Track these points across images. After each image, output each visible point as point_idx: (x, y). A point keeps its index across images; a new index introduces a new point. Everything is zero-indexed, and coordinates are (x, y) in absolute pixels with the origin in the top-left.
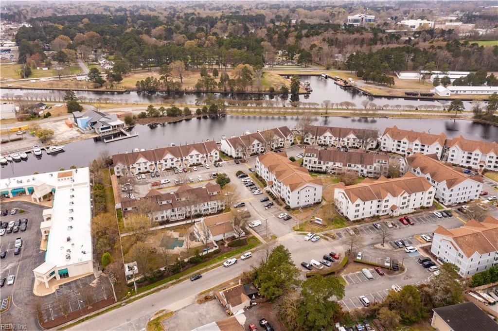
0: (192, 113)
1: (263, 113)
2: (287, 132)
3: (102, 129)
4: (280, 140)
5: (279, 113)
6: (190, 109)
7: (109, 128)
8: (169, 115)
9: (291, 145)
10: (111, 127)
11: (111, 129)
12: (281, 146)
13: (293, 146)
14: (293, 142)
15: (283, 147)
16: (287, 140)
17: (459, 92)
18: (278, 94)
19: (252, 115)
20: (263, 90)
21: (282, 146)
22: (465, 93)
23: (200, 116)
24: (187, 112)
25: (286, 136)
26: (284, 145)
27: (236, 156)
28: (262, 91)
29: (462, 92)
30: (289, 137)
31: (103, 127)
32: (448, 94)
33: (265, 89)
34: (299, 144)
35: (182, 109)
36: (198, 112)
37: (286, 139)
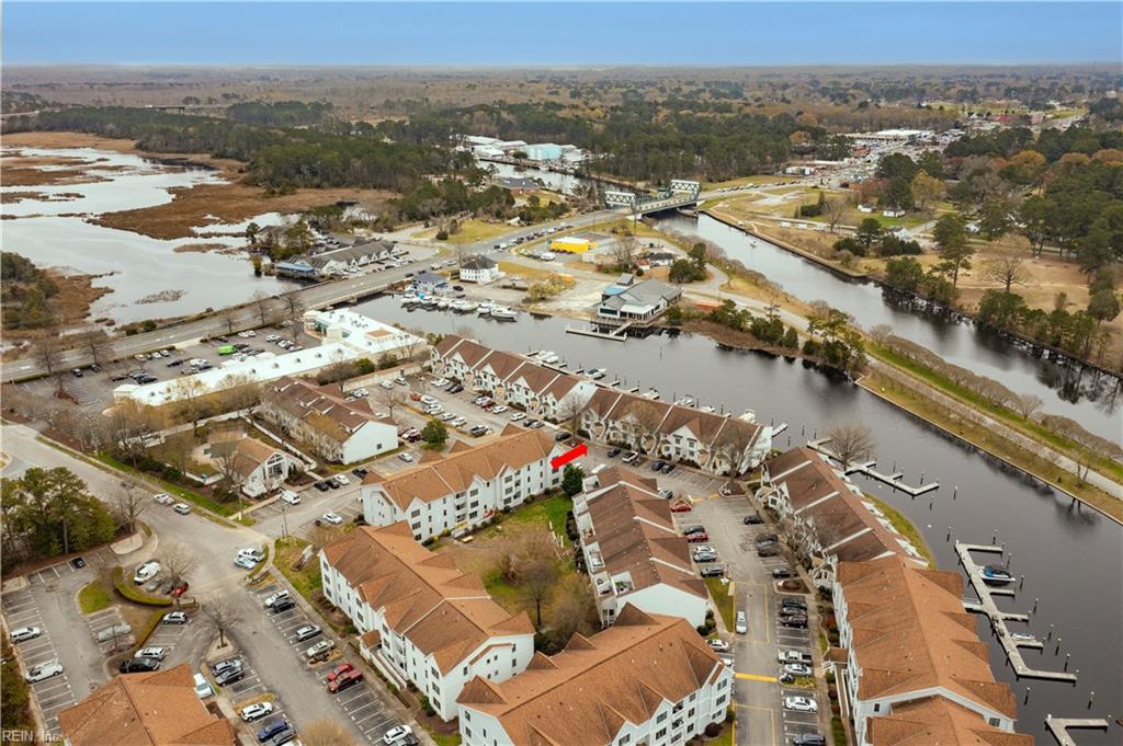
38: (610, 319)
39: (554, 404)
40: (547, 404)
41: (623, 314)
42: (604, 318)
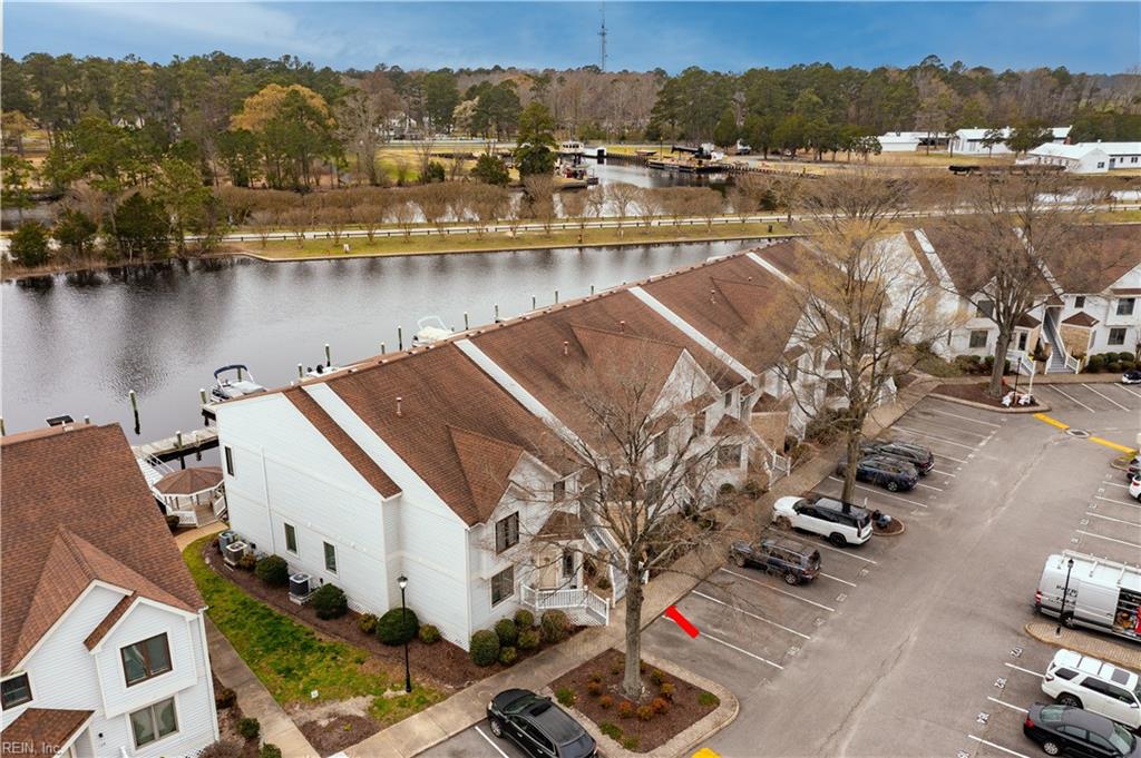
17: (1118, 160)
22: (1134, 165)
23: (39, 272)
27: (493, 615)
29: (1127, 163)
32: (1101, 165)
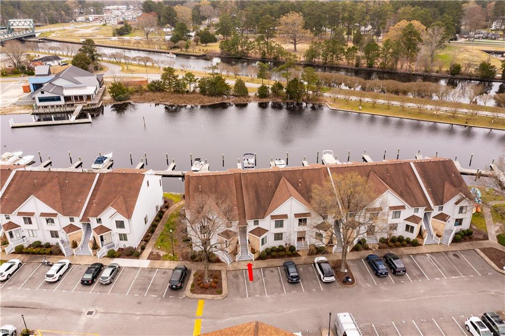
0: (250, 94)
1: (410, 112)
2: (447, 185)
3: (41, 100)
4: (408, 212)
5: (454, 116)
6: (247, 85)
7: (59, 99)
8: (203, 92)
9: (455, 240)
10: (62, 98)
11: (62, 102)
12: (407, 235)
13: (464, 246)
14: (465, 226)
15: (415, 244)
16: (443, 217)
18: (469, 78)
19: (380, 114)
20: (436, 68)
21: (413, 236)
23: (264, 100)
24: (241, 90)
25: (440, 202)
26: (420, 235)
28: (432, 71)
30: (450, 208)
31: (43, 96)
33: (440, 67)
34: (493, 241)
35: (231, 82)
36: (263, 93)
37: (436, 211)
38: (52, 106)
39: (120, 225)
40: (102, 229)
41: (67, 98)
42: (46, 107)
